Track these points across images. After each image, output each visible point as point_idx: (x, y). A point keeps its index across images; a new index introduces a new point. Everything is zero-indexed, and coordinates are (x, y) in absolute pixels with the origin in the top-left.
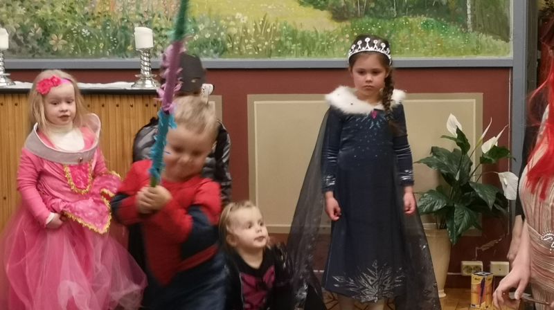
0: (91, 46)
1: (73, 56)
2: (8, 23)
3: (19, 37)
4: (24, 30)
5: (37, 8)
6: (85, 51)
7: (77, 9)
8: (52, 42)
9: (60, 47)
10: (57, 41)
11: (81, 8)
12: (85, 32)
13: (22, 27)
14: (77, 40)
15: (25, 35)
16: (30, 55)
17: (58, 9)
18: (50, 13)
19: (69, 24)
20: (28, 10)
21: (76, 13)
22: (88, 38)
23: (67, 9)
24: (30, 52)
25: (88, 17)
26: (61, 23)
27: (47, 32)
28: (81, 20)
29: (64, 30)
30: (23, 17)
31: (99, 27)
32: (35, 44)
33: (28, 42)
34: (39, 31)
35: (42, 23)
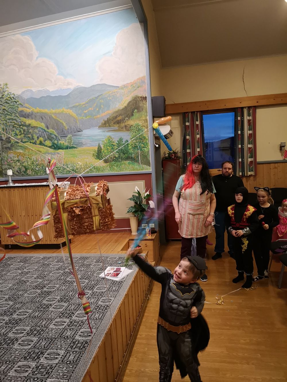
0: (39, 173)
1: (34, 176)
2: (15, 167)
3: (19, 171)
4: (20, 169)
5: (23, 163)
6: (37, 174)
7: (34, 163)
8: (28, 172)
9: (30, 174)
10: (29, 172)
11: (35, 163)
12: (37, 169)
13: (19, 168)
14: (35, 171)
15: (20, 170)
16: (22, 176)
17: (29, 163)
18: (27, 164)
19: (32, 167)
20: (21, 164)
21: (34, 164)
22: (38, 170)
23: (32, 163)
24: (22, 175)
25: (37, 165)
26: (30, 167)
27: (26, 169)
28: (36, 166)
29: (31, 169)
30: (19, 166)
31: (41, 168)
32: (23, 173)
33: (21, 173)
34: (24, 169)
35: (25, 167)
